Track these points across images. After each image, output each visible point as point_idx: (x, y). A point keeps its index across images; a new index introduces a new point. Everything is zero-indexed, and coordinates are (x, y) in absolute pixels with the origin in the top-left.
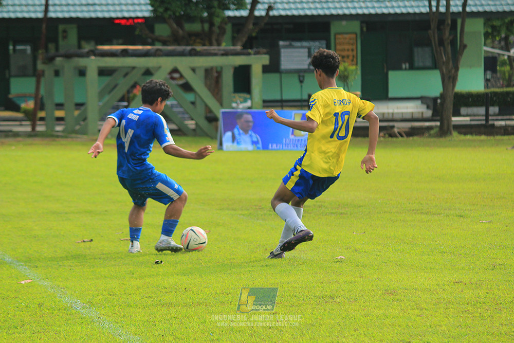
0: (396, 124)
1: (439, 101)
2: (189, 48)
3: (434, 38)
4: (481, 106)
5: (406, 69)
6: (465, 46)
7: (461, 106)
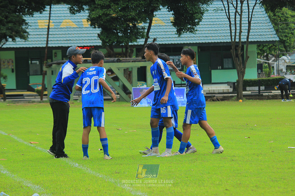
0: (216, 95)
1: (236, 84)
2: (116, 59)
3: (234, 53)
4: (256, 86)
5: (220, 69)
6: (248, 57)
7: (247, 86)
